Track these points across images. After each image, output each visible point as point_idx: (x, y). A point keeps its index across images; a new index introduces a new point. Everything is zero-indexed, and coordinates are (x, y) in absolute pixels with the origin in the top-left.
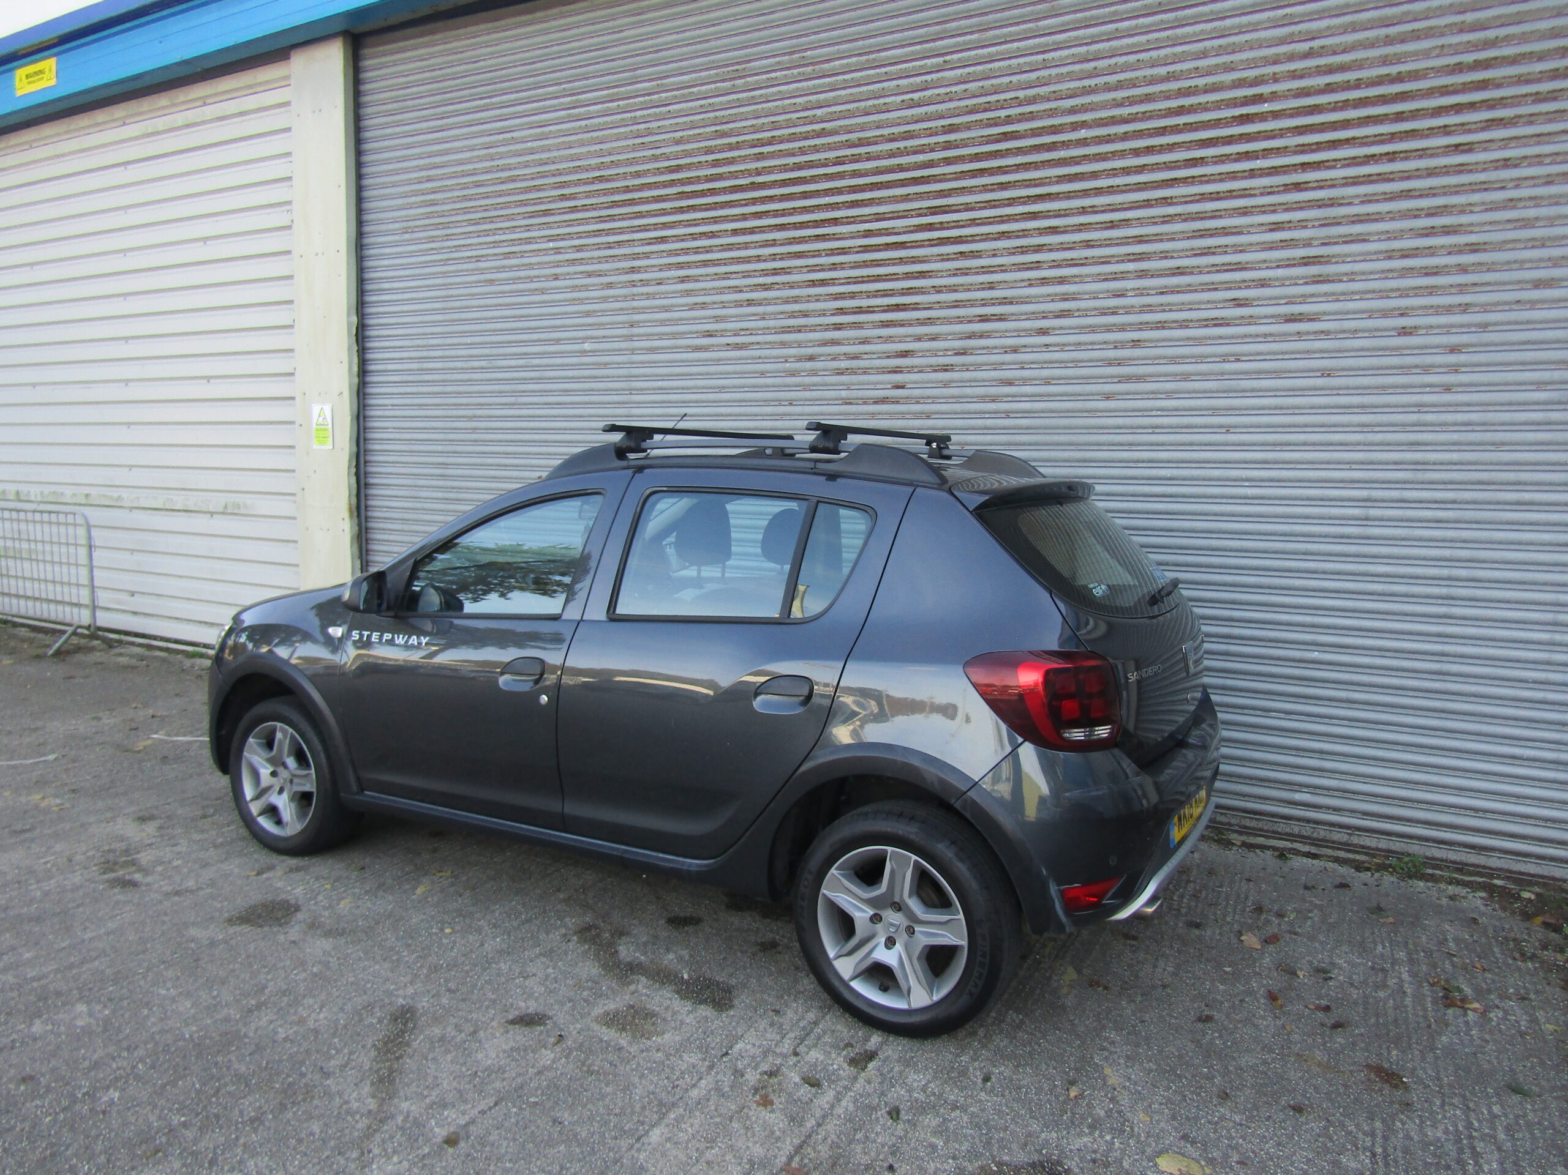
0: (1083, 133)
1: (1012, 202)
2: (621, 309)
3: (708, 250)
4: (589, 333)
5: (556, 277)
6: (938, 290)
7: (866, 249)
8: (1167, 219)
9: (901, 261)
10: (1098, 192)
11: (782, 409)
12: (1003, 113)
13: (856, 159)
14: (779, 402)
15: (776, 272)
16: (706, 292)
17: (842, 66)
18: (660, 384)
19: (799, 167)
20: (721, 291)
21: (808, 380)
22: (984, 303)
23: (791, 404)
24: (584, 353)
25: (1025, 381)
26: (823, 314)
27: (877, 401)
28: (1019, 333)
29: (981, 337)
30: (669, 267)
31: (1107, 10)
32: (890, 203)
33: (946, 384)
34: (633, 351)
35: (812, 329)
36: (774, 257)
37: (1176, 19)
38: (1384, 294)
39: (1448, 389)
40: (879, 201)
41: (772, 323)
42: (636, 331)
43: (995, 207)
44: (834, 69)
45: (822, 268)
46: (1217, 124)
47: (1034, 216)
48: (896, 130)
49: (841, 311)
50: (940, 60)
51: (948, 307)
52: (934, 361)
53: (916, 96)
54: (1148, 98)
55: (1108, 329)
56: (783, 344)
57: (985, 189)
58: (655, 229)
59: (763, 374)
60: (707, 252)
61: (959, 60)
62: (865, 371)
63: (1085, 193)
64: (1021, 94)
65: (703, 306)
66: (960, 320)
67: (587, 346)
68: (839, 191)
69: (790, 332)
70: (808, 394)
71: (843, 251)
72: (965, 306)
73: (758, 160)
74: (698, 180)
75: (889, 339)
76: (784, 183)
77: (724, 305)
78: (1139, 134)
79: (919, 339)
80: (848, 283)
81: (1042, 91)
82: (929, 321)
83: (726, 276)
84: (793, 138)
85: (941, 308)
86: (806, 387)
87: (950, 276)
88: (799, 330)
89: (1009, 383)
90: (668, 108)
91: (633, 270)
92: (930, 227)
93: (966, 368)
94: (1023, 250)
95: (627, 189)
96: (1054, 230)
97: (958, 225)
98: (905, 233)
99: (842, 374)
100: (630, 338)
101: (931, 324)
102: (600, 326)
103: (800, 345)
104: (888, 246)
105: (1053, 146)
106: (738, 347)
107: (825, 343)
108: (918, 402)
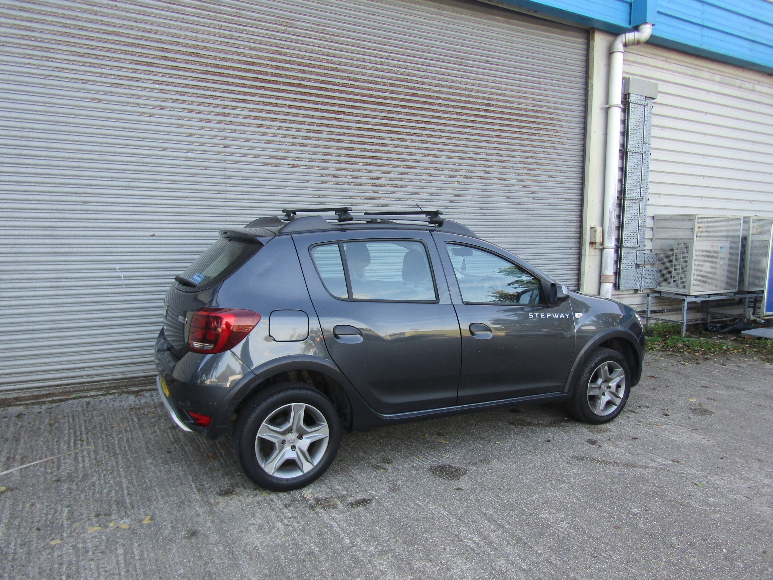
0: (440, 102)
1: (417, 122)
2: (216, 136)
3: (275, 113)
4: (193, 147)
5: (162, 108)
6: (391, 152)
7: (358, 129)
8: (467, 140)
9: (374, 137)
10: (446, 125)
11: (320, 200)
12: (413, 85)
13: (353, 86)
14: (319, 196)
15: (314, 131)
16: (274, 135)
17: (344, 41)
18: (247, 182)
19: (323, 82)
20: (284, 136)
21: (334, 186)
22: (408, 161)
23: (325, 197)
24: (187, 159)
25: (424, 194)
26: (339, 155)
27: (366, 198)
28: (421, 174)
29: (408, 174)
30: (250, 117)
31: (446, 58)
32: (369, 110)
33: (395, 193)
34: (225, 161)
35: (335, 162)
36: (313, 124)
37: (466, 69)
38: (519, 174)
39: (533, 204)
40: (364, 109)
41: (313, 156)
42: (227, 150)
43: (411, 122)
44: (340, 40)
45: (338, 134)
46: (478, 110)
47: (425, 129)
48: (371, 79)
49: (348, 155)
50: (388, 54)
51: (395, 160)
52: (390, 182)
53: (379, 66)
54: (459, 95)
55: (450, 176)
56: (319, 168)
57: (406, 114)
58: (239, 94)
59: (308, 181)
60: (274, 114)
61: (395, 57)
62: (361, 184)
63: (441, 124)
64: (419, 79)
65: (273, 142)
66: (399, 166)
67: (190, 155)
68: (345, 99)
69: (323, 162)
70: (334, 193)
71: (348, 128)
72: (401, 161)
73: (302, 73)
74: (266, 73)
75: (370, 171)
76: (317, 88)
77: (286, 144)
78: (457, 107)
79: (383, 172)
80: (352, 143)
81: (426, 80)
82: (387, 165)
83: (286, 129)
84: (320, 67)
85: (392, 160)
86: (333, 190)
87: (395, 147)
88: (328, 161)
89: (418, 194)
90: (245, 28)
91: (224, 114)
92: (386, 125)
93: (402, 186)
94: (422, 142)
95: (217, 66)
96: (431, 136)
97: (396, 126)
98: (376, 125)
99: (350, 185)
100: (224, 153)
102: (200, 144)
103: (328, 169)
104: (368, 130)
105: (430, 104)
106: (294, 166)
107: (341, 169)
108: (384, 200)
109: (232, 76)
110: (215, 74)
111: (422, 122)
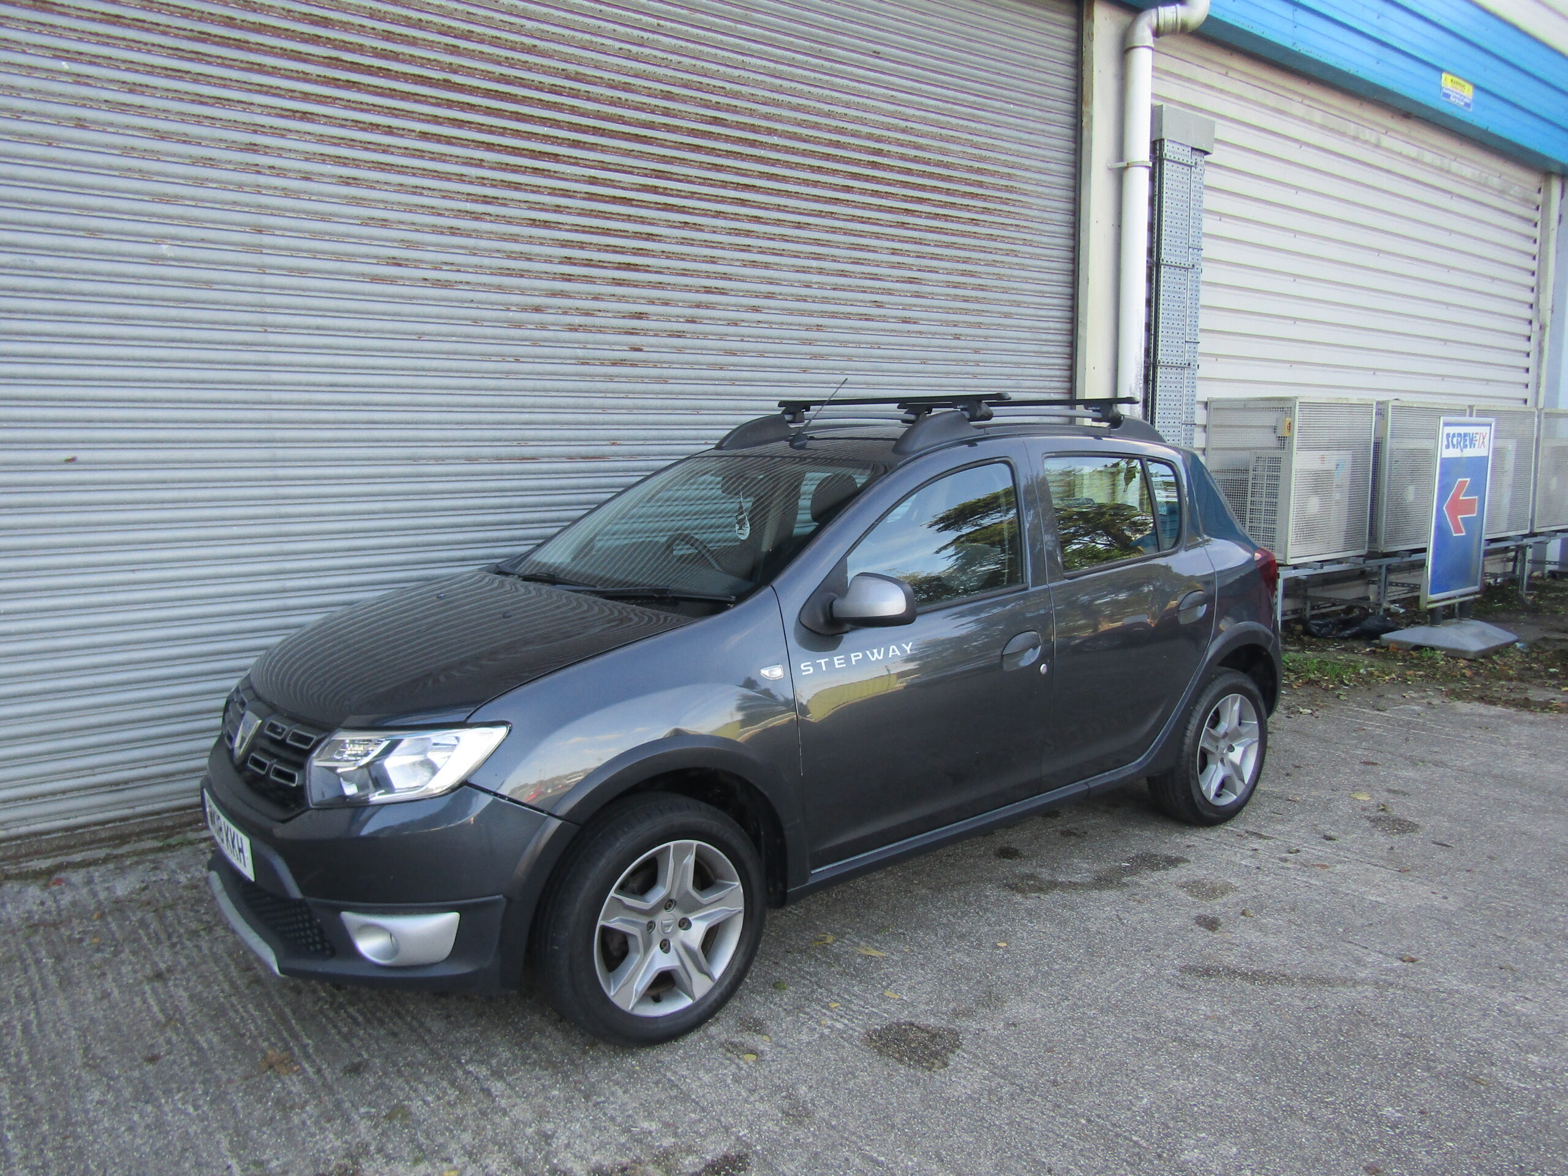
0: (775, 140)
1: (724, 185)
2: (235, 203)
3: (386, 150)
4: (171, 230)
5: (80, 124)
6: (668, 256)
7: (591, 197)
8: (834, 230)
9: (629, 218)
10: (788, 194)
11: (506, 366)
12: (714, 99)
13: (575, 94)
14: (503, 357)
15: (486, 200)
16: (386, 205)
18: (320, 321)
19: (504, 79)
20: (411, 209)
21: (537, 334)
22: (708, 276)
23: (517, 361)
24: (158, 260)
25: (744, 353)
26: (548, 260)
27: (614, 363)
28: (739, 308)
29: (708, 308)
30: (324, 158)
31: (787, 38)
32: (615, 154)
33: (680, 350)
34: (262, 269)
35: (538, 276)
36: (482, 181)
37: (831, 69)
38: (947, 310)
39: (975, 376)
40: (604, 149)
41: (486, 261)
42: (266, 240)
43: (711, 186)
45: (543, 208)
46: (858, 163)
47: (743, 203)
48: (618, 78)
49: (569, 261)
50: (655, 21)
51: (677, 274)
52: (668, 326)
53: (635, 49)
54: (816, 126)
55: (802, 313)
56: (500, 289)
57: (701, 165)
58: (292, 98)
59: (476, 322)
60: (384, 152)
61: (672, 29)
62: (601, 330)
63: (779, 193)
64: (728, 86)
65: (384, 223)
66: (688, 289)
67: (165, 249)
68: (557, 124)
69: (510, 275)
70: (538, 351)
71: (566, 194)
72: (692, 276)
73: (452, 53)
74: (360, 49)
75: (621, 299)
76: (488, 94)
77: (416, 227)
78: (812, 154)
79: (652, 302)
80: (577, 231)
81: (744, 89)
82: (660, 286)
83: (417, 191)
84: (495, 42)
85: (672, 274)
86: (535, 343)
87: (677, 243)
88: (521, 274)
89: (732, 353)
91: (252, 148)
92: (654, 190)
93: (696, 335)
94: (737, 232)
96: (757, 219)
97: (679, 194)
98: (632, 190)
99: (576, 330)
100: (258, 249)
101: (663, 289)
102: (190, 222)
103: (523, 292)
104: (614, 200)
105: (753, 144)
106: (438, 284)
107: (554, 294)
108: (655, 367)
109: (271, 51)
110: (224, 42)
111: (738, 186)
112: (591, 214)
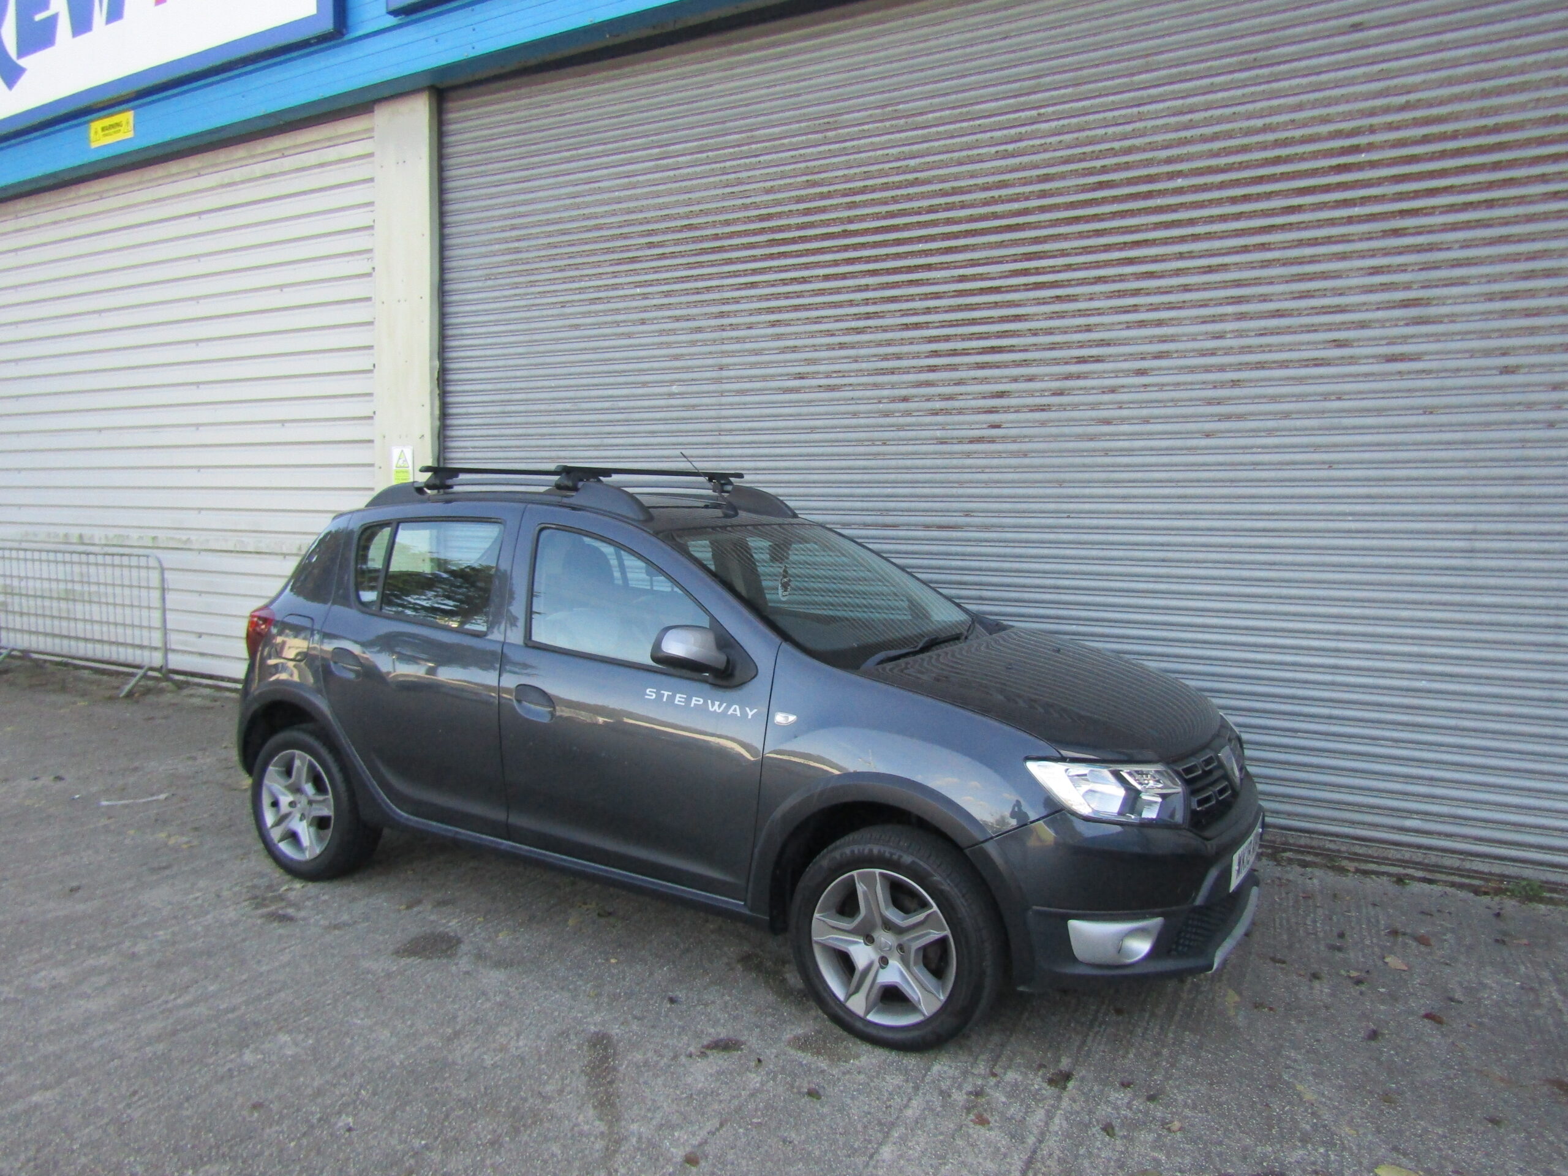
0: (1180, 182)
1: (1107, 248)
2: (710, 353)
3: (799, 295)
4: (677, 376)
5: (643, 322)
6: (1035, 333)
7: (961, 293)
8: (1266, 264)
9: (996, 305)
10: (1196, 238)
11: (874, 449)
12: (1098, 164)
13: (950, 207)
14: (872, 442)
15: (868, 316)
16: (797, 336)
17: (936, 119)
18: (749, 425)
19: (891, 215)
20: (812, 335)
21: (902, 420)
22: (1081, 345)
23: (884, 444)
24: (671, 395)
25: (1123, 420)
26: (917, 356)
27: (972, 441)
28: (1116, 373)
29: (1078, 377)
30: (760, 311)
31: (1204, 65)
32: (985, 249)
33: (1043, 424)
34: (722, 394)
35: (907, 371)
36: (866, 302)
37: (1271, 74)
38: (1484, 335)
39: (1551, 425)
40: (974, 248)
41: (864, 366)
42: (724, 373)
43: (1091, 253)
44: (927, 121)
45: (915, 313)
46: (1314, 173)
47: (1130, 261)
48: (990, 179)
49: (935, 354)
50: (1034, 113)
51: (1044, 349)
52: (1030, 401)
53: (1010, 147)
54: (1244, 149)
55: (1207, 369)
56: (876, 386)
57: (1081, 235)
58: (745, 275)
59: (855, 415)
60: (798, 297)
61: (1054, 113)
62: (960, 411)
63: (1182, 239)
64: (1116, 145)
65: (794, 349)
66: (1056, 362)
67: (675, 389)
68: (932, 238)
69: (884, 374)
70: (902, 434)
71: (937, 296)
72: (1061, 348)
73: (850, 208)
74: (788, 228)
75: (985, 380)
76: (877, 231)
77: (815, 348)
78: (1236, 183)
79: (1015, 380)
80: (943, 327)
81: (1137, 142)
82: (1025, 363)
83: (818, 320)
84: (885, 187)
85: (1037, 350)
86: (900, 428)
87: (1046, 319)
88: (892, 372)
89: (1107, 422)
90: (758, 159)
91: (722, 315)
92: (1025, 272)
93: (1063, 407)
94: (1121, 294)
95: (716, 237)
96: (1151, 275)
97: (1054, 270)
98: (1000, 278)
99: (937, 414)
100: (718, 381)
101: (1027, 365)
102: (688, 369)
103: (893, 386)
104: (982, 291)
105: (1149, 195)
106: (831, 388)
107: (919, 384)
108: (1014, 442)
109: (737, 248)
110: (714, 250)
111: (1125, 246)
112: (959, 308)
